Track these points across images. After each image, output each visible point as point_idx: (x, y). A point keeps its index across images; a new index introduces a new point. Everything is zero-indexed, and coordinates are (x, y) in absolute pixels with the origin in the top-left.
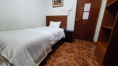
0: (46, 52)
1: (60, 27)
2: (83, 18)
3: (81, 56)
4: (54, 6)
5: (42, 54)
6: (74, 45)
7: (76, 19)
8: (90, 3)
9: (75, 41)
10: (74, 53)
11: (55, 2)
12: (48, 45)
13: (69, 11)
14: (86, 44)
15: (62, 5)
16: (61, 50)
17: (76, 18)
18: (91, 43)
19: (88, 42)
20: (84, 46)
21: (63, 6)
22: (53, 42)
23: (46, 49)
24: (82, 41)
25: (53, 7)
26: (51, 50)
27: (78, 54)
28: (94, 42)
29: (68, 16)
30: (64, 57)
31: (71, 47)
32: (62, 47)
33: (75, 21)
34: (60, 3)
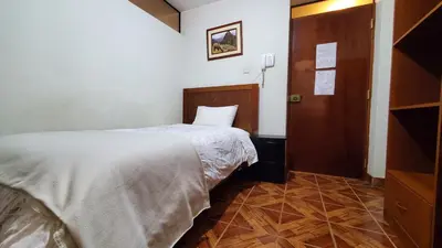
0: (189, 208)
1: (235, 124)
2: (317, 92)
3: (332, 233)
4: (211, 56)
5: (176, 212)
6: (295, 191)
7: (292, 97)
8: (333, 42)
9: (293, 176)
10: (301, 221)
11: (216, 44)
12: (198, 181)
13: (263, 70)
14: (342, 188)
15: (239, 51)
16: (246, 209)
17: (290, 91)
18: (361, 184)
19: (346, 180)
20: (335, 195)
21: (241, 54)
22: (213, 174)
23: (189, 194)
24: (322, 176)
25: (209, 59)
26: (207, 205)
27: (317, 223)
28: (371, 177)
29: (260, 86)
30: (258, 235)
31: (283, 201)
32: (245, 200)
33: (289, 103)
34: (231, 47)
